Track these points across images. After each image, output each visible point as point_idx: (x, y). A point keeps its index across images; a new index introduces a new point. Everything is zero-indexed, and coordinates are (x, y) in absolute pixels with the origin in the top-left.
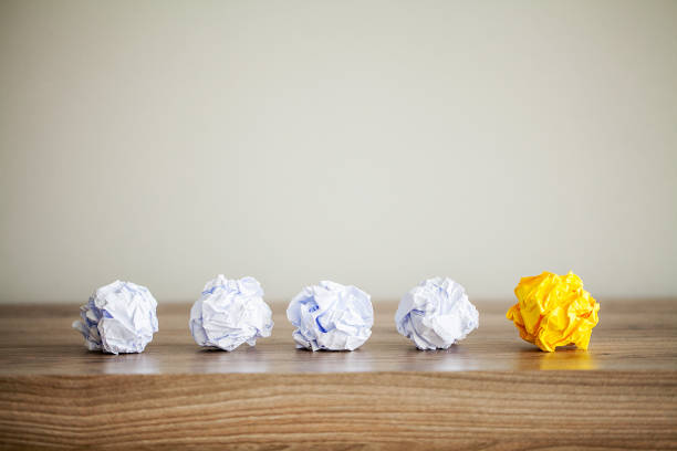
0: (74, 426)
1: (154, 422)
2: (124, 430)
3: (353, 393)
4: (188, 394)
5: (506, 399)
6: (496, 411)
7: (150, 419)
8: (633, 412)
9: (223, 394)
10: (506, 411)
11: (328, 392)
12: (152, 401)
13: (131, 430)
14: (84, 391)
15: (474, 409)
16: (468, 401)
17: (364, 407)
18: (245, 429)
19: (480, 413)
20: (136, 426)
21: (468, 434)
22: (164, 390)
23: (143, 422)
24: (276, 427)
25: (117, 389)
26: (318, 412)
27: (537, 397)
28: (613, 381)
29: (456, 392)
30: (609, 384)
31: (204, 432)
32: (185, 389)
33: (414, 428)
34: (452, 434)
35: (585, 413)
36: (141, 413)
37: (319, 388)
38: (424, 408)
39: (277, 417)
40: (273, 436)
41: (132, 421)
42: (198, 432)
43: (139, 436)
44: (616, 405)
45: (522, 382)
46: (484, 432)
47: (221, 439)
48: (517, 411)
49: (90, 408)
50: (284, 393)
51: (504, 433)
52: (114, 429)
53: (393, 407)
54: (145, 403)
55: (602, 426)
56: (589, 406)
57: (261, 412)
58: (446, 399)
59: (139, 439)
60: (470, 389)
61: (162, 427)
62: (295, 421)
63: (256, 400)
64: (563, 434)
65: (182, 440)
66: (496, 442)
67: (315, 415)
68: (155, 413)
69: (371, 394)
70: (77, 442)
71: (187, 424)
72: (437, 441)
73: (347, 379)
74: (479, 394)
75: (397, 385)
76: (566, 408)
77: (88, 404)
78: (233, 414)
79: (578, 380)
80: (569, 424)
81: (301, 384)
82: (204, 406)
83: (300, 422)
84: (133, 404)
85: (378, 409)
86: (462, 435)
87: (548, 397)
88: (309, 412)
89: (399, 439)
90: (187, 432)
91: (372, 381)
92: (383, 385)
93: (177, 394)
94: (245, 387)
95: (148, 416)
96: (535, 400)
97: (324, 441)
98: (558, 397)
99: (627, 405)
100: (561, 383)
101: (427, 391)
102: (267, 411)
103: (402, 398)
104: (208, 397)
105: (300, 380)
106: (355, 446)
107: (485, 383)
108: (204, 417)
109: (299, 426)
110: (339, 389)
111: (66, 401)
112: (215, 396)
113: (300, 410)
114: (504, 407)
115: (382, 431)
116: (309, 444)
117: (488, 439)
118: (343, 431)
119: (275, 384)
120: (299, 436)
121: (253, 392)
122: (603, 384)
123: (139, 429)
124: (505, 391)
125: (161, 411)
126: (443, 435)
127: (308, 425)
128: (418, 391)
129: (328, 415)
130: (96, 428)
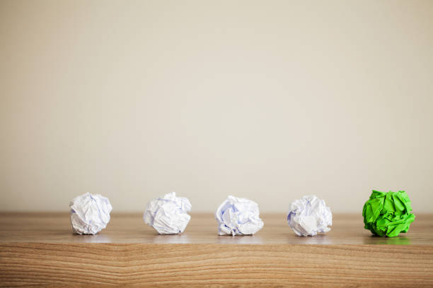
1: (163, 271)
4: (183, 255)
5: (364, 261)
6: (359, 267)
10: (364, 268)
11: (262, 256)
13: (150, 275)
16: (343, 262)
19: (350, 269)
21: (343, 281)
23: (157, 271)
26: (257, 267)
27: (382, 260)
28: (426, 251)
29: (336, 257)
33: (312, 277)
34: (333, 281)
35: (411, 269)
36: (156, 266)
37: (258, 253)
38: (318, 265)
40: (231, 280)
41: (150, 270)
43: (154, 279)
45: (374, 251)
46: (352, 280)
48: (372, 268)
51: (363, 281)
53: (300, 265)
54: (158, 260)
56: (413, 265)
57: (224, 267)
58: (331, 260)
59: (154, 281)
60: (344, 255)
61: (167, 274)
62: (244, 272)
63: (222, 259)
64: (398, 281)
65: (179, 282)
66: (358, 286)
67: (255, 269)
70: (119, 282)
71: (182, 273)
73: (273, 248)
74: (350, 258)
75: (302, 252)
76: (399, 267)
77: (126, 261)
79: (407, 251)
81: (247, 250)
87: (389, 260)
88: (252, 267)
89: (304, 283)
91: (288, 249)
92: (294, 252)
93: (176, 256)
94: (216, 252)
97: (261, 283)
100: (396, 252)
101: (320, 256)
102: (228, 266)
103: (305, 260)
105: (247, 248)
106: (278, 287)
107: (353, 252)
108: (192, 269)
109: (246, 275)
110: (270, 254)
111: (113, 258)
114: (363, 266)
115: (293, 278)
116: (251, 286)
117: (355, 284)
118: (270, 278)
119: (233, 251)
120: (246, 280)
121: (220, 255)
123: (154, 275)
124: (364, 257)
126: (328, 281)
127: (251, 275)
129: (263, 269)
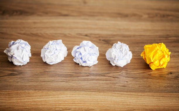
0: (5, 103)
2: (21, 104)
3: (91, 97)
7: (29, 102)
8: (177, 104)
9: (51, 96)
12: (29, 98)
14: (8, 95)
15: (128, 102)
17: (95, 101)
18: (57, 105)
20: (24, 103)
22: (32, 95)
24: (67, 105)
25: (18, 94)
30: (170, 97)
31: (45, 105)
32: (39, 95)
39: (68, 102)
42: (43, 105)
44: (172, 102)
47: (50, 107)
49: (10, 99)
50: (70, 97)
52: (17, 104)
55: (167, 106)
68: (30, 100)
69: (96, 98)
72: (116, 109)
78: (54, 101)
80: (157, 106)
82: (45, 99)
83: (75, 104)
84: (23, 98)
85: (98, 101)
86: (124, 108)
90: (40, 105)
95: (28, 101)
96: (147, 100)
98: (155, 99)
99: (175, 102)
104: (46, 97)
112: (48, 97)
113: (75, 101)
122: (168, 97)
125: (32, 100)
128: (111, 97)
130: (12, 104)
